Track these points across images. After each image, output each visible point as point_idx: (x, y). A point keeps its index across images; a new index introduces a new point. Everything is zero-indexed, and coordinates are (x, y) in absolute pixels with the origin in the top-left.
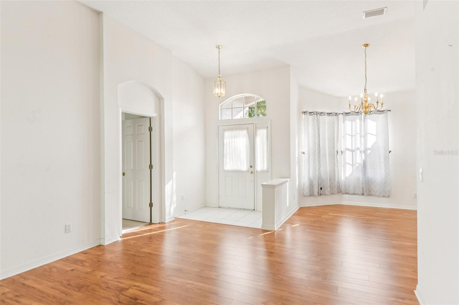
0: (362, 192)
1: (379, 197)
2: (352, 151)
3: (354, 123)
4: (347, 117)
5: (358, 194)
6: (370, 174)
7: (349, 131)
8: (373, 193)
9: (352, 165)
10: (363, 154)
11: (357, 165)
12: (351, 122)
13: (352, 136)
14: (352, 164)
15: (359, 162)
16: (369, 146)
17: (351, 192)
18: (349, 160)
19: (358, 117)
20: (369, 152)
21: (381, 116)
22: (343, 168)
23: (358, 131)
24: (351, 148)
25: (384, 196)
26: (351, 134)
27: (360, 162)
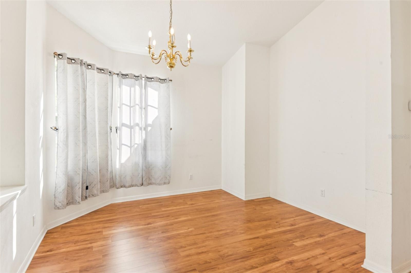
0: (141, 183)
1: (160, 184)
2: (131, 128)
3: (132, 89)
4: (124, 80)
5: (136, 185)
6: (151, 157)
7: (126, 100)
8: (153, 181)
9: (131, 147)
10: (144, 132)
11: (136, 146)
12: (129, 88)
13: (130, 107)
14: (129, 145)
15: (138, 143)
16: (150, 122)
17: (127, 185)
18: (126, 140)
19: (137, 82)
20: (149, 128)
21: (163, 86)
22: (118, 151)
23: (138, 102)
24: (129, 124)
25: (165, 183)
26: (129, 104)
27: (140, 142)
